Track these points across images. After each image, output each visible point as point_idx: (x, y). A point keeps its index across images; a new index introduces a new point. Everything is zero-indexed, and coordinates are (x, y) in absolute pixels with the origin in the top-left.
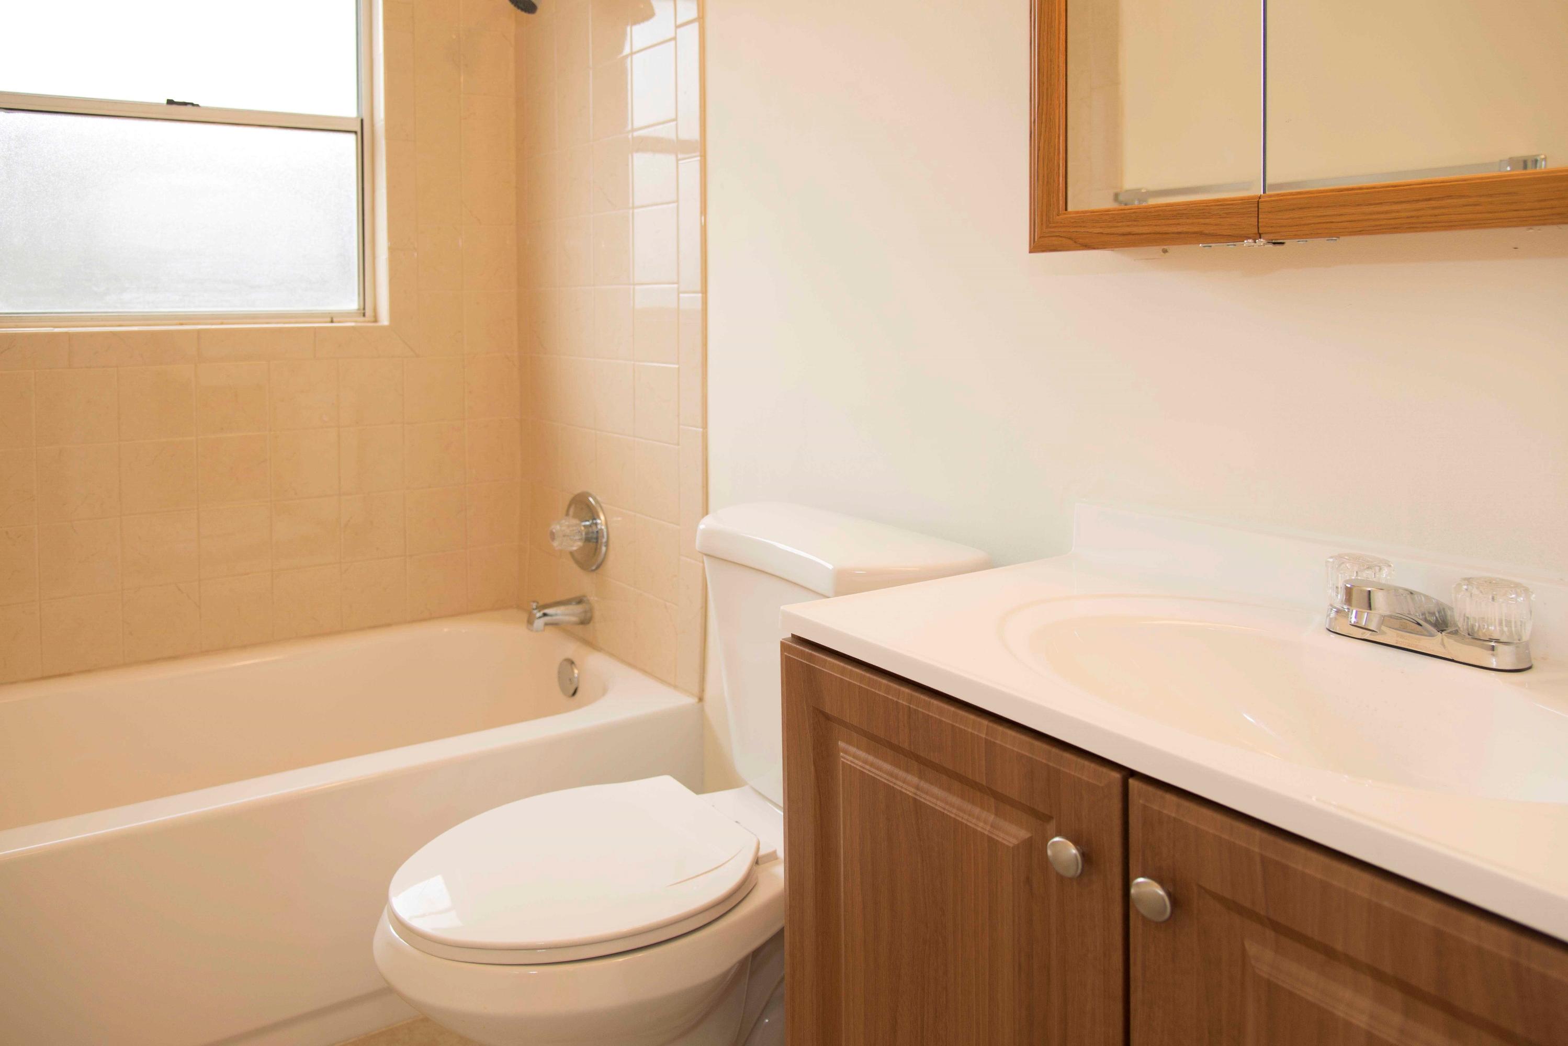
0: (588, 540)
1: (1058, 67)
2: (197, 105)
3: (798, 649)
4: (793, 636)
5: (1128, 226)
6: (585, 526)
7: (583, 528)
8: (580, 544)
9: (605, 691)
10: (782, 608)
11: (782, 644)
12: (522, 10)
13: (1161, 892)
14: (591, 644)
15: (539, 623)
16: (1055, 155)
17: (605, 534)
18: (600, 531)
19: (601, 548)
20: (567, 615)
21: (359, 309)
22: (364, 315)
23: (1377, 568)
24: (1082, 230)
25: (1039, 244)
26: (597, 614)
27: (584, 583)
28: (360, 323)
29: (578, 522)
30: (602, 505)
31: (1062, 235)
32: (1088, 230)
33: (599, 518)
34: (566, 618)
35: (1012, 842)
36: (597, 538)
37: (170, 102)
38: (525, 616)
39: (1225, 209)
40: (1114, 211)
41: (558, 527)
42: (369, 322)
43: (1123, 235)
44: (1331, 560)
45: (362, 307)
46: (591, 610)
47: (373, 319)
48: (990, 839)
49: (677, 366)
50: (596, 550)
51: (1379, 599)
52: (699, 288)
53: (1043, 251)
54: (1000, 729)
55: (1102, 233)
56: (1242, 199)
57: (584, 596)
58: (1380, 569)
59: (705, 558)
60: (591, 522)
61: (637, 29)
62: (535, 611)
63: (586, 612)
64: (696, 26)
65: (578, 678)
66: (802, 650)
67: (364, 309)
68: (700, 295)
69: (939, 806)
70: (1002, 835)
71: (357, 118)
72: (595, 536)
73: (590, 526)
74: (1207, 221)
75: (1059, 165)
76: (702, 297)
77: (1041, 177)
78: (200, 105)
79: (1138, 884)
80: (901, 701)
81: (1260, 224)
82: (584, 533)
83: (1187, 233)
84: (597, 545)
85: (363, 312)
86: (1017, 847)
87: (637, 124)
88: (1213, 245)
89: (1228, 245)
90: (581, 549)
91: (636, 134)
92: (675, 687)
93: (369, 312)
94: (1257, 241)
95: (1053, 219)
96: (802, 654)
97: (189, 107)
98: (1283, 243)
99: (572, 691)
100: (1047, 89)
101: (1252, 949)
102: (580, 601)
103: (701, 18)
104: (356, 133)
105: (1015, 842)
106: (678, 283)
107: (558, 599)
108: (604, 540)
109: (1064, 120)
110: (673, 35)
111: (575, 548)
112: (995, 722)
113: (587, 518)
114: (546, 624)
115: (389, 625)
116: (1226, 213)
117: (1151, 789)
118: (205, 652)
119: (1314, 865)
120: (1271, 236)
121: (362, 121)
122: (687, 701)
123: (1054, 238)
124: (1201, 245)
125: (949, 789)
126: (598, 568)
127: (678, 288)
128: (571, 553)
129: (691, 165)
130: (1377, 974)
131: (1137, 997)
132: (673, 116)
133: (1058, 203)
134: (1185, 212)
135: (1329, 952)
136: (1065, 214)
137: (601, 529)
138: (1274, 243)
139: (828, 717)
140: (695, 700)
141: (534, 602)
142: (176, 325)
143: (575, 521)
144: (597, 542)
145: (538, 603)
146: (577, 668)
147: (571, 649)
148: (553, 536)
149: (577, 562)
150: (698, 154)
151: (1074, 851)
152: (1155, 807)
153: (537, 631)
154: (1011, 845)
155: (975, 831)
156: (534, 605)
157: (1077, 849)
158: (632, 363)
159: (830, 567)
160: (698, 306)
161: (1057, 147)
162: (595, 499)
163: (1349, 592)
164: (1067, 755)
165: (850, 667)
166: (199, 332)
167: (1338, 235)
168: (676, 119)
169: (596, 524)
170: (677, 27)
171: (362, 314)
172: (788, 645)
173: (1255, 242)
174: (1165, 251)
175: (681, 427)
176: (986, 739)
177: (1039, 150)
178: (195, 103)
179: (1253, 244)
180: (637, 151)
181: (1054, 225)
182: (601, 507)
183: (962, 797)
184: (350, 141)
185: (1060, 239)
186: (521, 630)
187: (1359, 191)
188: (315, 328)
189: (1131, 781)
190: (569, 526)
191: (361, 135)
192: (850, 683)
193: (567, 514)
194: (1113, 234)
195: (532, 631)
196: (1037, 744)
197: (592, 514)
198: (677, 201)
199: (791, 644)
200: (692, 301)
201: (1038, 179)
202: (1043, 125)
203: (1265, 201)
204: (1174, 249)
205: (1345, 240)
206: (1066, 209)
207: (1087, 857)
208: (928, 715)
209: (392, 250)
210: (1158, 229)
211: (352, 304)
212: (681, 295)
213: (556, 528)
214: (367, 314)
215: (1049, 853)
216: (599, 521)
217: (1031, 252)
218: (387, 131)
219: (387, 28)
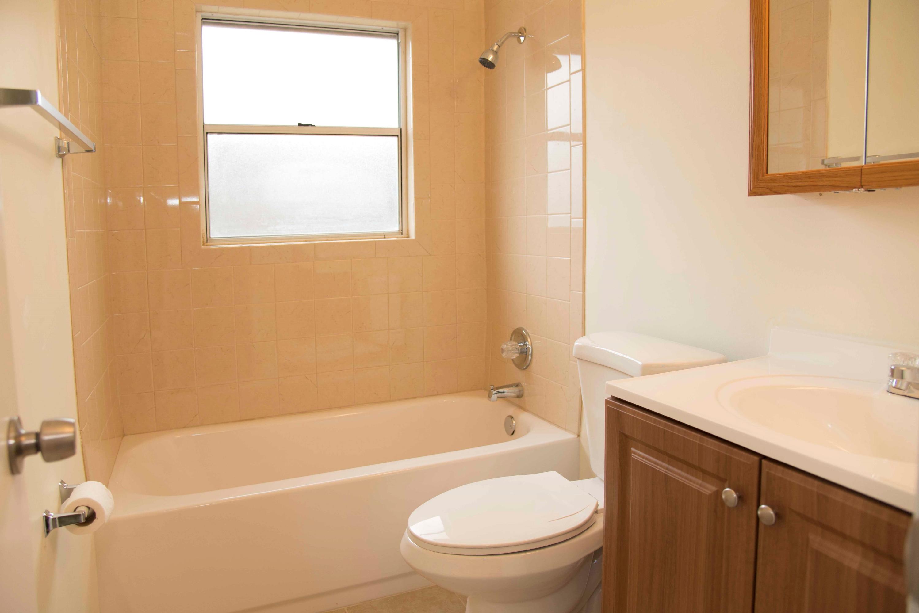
0: (521, 353)
1: (764, 97)
2: (314, 126)
3: (614, 402)
4: (612, 396)
5: (797, 182)
6: (520, 346)
7: (519, 347)
8: (518, 355)
9: (528, 431)
10: (607, 382)
11: (606, 401)
12: (487, 67)
13: (771, 512)
14: (522, 408)
15: (494, 397)
16: (761, 144)
17: (531, 350)
18: (528, 348)
19: (528, 357)
20: (510, 392)
21: (399, 231)
22: (402, 234)
23: (913, 360)
24: (775, 184)
25: (753, 192)
26: (526, 392)
27: (519, 376)
28: (400, 238)
29: (516, 343)
30: (530, 334)
31: (765, 187)
32: (778, 184)
33: (527, 341)
34: (509, 394)
35: (708, 492)
36: (526, 352)
37: (300, 125)
38: (487, 393)
39: (847, 172)
40: (791, 174)
41: (505, 346)
42: (405, 237)
43: (795, 186)
44: (891, 355)
45: (401, 230)
46: (523, 390)
47: (406, 236)
48: (699, 492)
49: (570, 259)
50: (526, 359)
51: (908, 375)
52: (581, 216)
53: (755, 195)
54: (705, 438)
55: (784, 186)
56: (854, 167)
57: (519, 383)
58: (915, 360)
59: (578, 361)
60: (523, 343)
61: (549, 75)
62: (492, 391)
63: (520, 391)
64: (581, 73)
65: (515, 426)
66: (615, 403)
67: (402, 231)
68: (582, 220)
69: (676, 477)
70: (704, 489)
71: (399, 128)
72: (525, 351)
73: (523, 345)
74: (836, 179)
75: (763, 150)
76: (583, 221)
77: (754, 156)
78: (315, 125)
79: (762, 508)
80: (660, 427)
81: (862, 181)
82: (519, 349)
83: (826, 185)
84: (526, 356)
85: (402, 232)
86: (711, 495)
87: (549, 127)
88: (839, 192)
89: (847, 192)
90: (517, 357)
91: (549, 132)
92: (566, 430)
93: (404, 232)
94: (860, 190)
95: (760, 178)
96: (615, 405)
97: (310, 126)
98: (874, 191)
99: (512, 433)
100: (758, 109)
101: (812, 536)
102: (517, 385)
103: (583, 69)
104: (398, 136)
105: (710, 492)
106: (570, 214)
107: (506, 384)
108: (530, 353)
109: (767, 124)
110: (569, 79)
111: (514, 357)
112: (703, 435)
113: (522, 342)
114: (498, 397)
115: (415, 398)
116: (845, 175)
117: (772, 464)
118: (320, 410)
119: (839, 496)
120: (867, 187)
121: (401, 129)
122: (570, 436)
123: (760, 189)
124: (833, 192)
125: (681, 469)
126: (527, 367)
127: (571, 216)
128: (513, 360)
129: (578, 150)
130: (863, 545)
131: (760, 561)
132: (569, 123)
133: (763, 170)
134: (825, 174)
135: (844, 536)
136: (766, 175)
137: (529, 347)
138: (869, 191)
139: (627, 437)
140: (576, 436)
141: (492, 386)
142: (304, 241)
143: (515, 343)
144: (526, 354)
145: (494, 386)
146: (514, 421)
147: (511, 410)
148: (502, 350)
149: (516, 365)
150: (581, 143)
151: (735, 495)
152: (773, 472)
153: (493, 401)
154: (708, 494)
155: (692, 488)
156: (492, 387)
157: (737, 495)
158: (546, 257)
159: (640, 363)
160: (581, 226)
161: (762, 140)
162: (526, 331)
163: (892, 371)
164: (735, 450)
165: (637, 411)
166: (315, 244)
167: (901, 186)
168: (570, 125)
169: (526, 345)
170: (571, 74)
171: (401, 234)
172: (609, 401)
173: (859, 190)
174: (821, 195)
175: (571, 291)
176: (699, 443)
177: (753, 141)
178: (313, 125)
179: (858, 191)
180: (550, 140)
181: (760, 181)
182: (529, 335)
183: (688, 473)
184: (395, 140)
185: (763, 189)
186: (485, 401)
187: (910, 163)
188: (375, 241)
189: (764, 461)
190: (511, 346)
191: (400, 135)
192: (637, 418)
193: (511, 339)
194: (789, 186)
195: (490, 401)
196: (723, 445)
197: (524, 339)
198: (571, 169)
199: (611, 401)
200: (578, 223)
201: (753, 157)
202: (756, 128)
203: (865, 169)
204: (826, 194)
205: (904, 189)
206: (767, 173)
207: (741, 498)
208: (673, 433)
209: (416, 198)
210: (812, 184)
211: (396, 228)
212: (572, 220)
213: (504, 346)
214: (403, 234)
215: (723, 497)
216: (527, 343)
217: (749, 196)
218: (414, 134)
219: (414, 79)
